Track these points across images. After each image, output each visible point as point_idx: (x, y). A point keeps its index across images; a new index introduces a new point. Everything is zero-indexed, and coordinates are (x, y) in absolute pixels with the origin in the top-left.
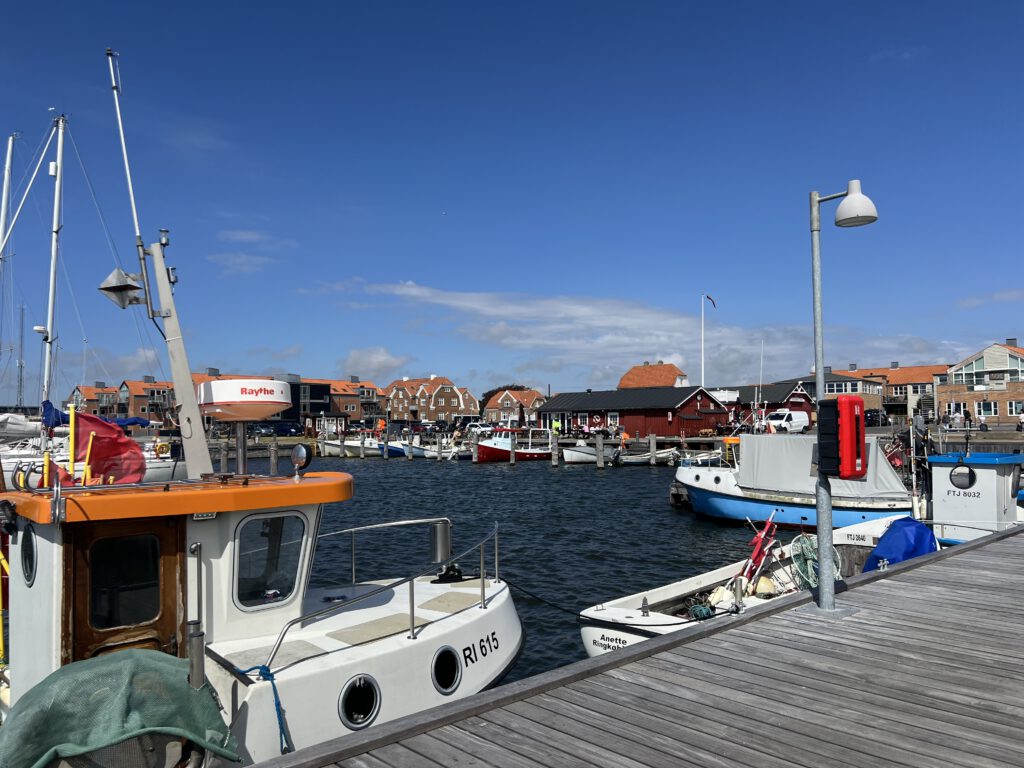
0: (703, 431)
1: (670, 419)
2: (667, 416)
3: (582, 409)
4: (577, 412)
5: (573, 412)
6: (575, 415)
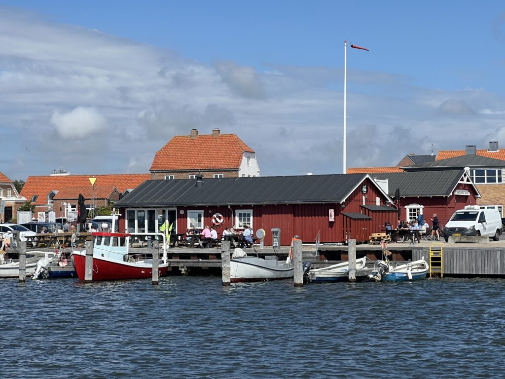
0: (375, 235)
1: (332, 219)
2: (327, 214)
3: (196, 205)
4: (186, 209)
5: (179, 208)
6: (182, 212)
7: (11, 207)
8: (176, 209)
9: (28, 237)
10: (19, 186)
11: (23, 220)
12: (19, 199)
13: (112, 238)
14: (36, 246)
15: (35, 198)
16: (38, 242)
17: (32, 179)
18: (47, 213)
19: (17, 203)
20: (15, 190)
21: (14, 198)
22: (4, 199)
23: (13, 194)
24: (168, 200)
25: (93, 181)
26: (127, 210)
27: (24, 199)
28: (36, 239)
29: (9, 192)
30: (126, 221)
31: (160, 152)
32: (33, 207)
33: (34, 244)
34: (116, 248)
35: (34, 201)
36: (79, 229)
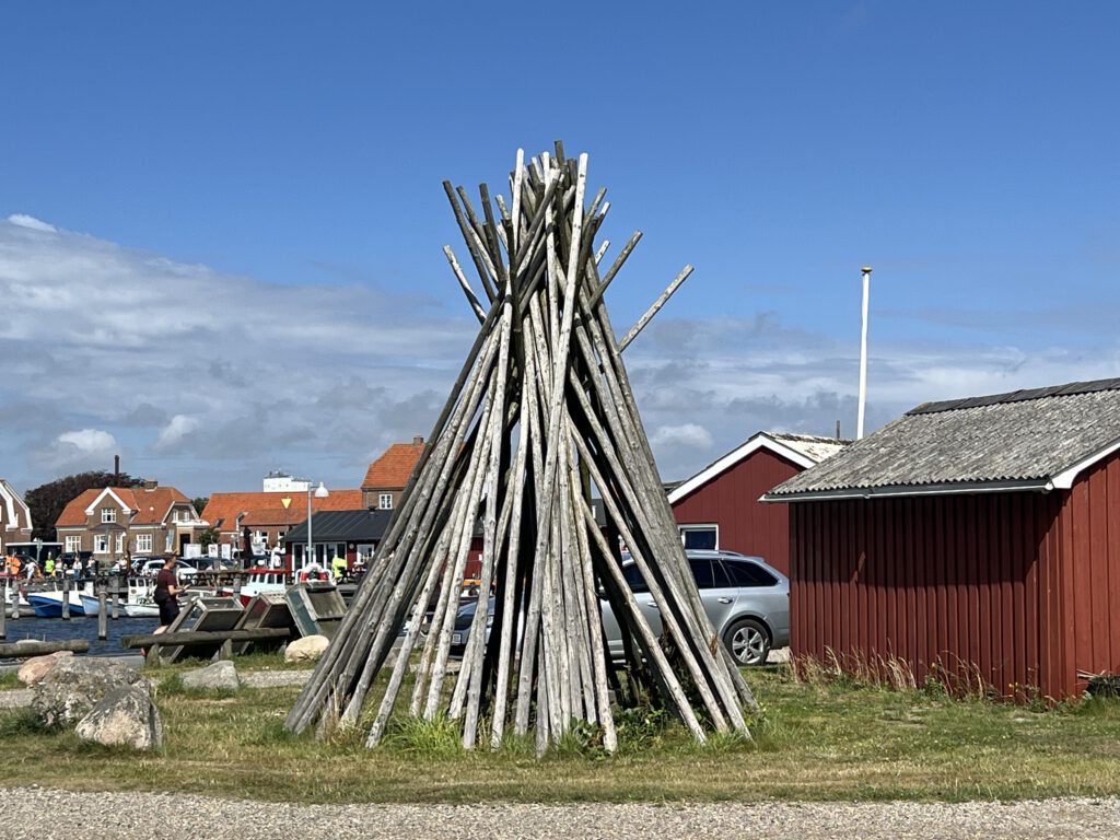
3: (365, 539)
4: (356, 543)
5: (349, 542)
6: (352, 546)
7: (189, 535)
8: (345, 543)
9: (187, 575)
10: (200, 506)
11: (191, 554)
12: (199, 524)
13: (267, 575)
14: (196, 585)
15: (221, 522)
16: (197, 580)
17: (218, 496)
18: (220, 546)
19: (196, 528)
20: (194, 512)
21: (192, 523)
22: (179, 523)
23: (192, 517)
24: (338, 534)
25: (286, 502)
26: (293, 545)
27: (205, 523)
28: (196, 577)
29: (186, 514)
30: (293, 557)
31: (375, 464)
32: (217, 534)
33: (193, 582)
34: (271, 585)
35: (219, 526)
36: (243, 565)
